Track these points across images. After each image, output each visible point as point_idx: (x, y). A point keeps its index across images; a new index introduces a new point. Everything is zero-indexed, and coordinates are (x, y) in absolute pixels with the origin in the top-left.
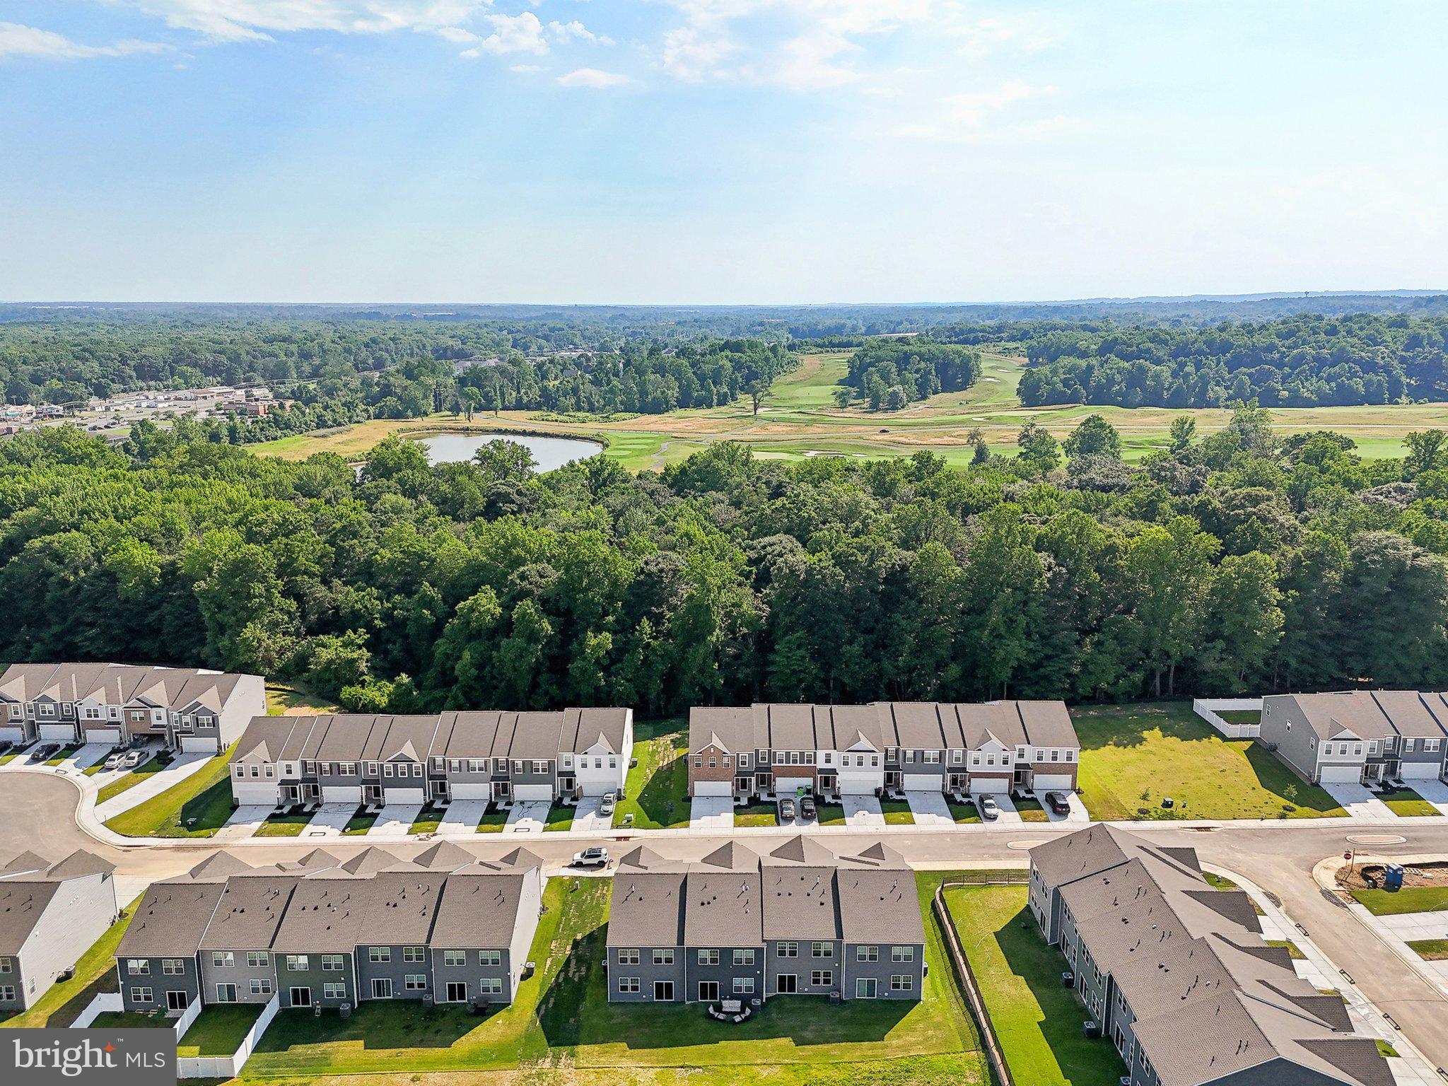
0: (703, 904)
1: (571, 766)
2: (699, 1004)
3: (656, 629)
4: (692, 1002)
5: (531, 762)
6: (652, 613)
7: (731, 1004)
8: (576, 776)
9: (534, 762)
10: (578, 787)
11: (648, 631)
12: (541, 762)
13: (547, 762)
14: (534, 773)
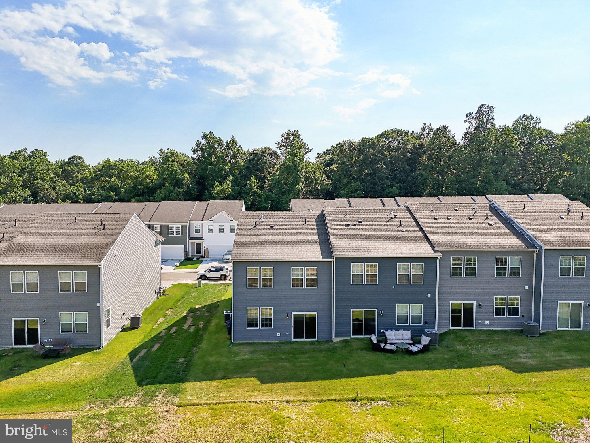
0: (347, 226)
1: (200, 233)
2: (352, 340)
3: (260, 184)
4: (343, 339)
5: (168, 226)
6: (258, 175)
7: (398, 335)
8: (203, 239)
9: (169, 226)
10: (205, 248)
11: (256, 184)
12: (175, 226)
13: (180, 226)
14: (169, 235)
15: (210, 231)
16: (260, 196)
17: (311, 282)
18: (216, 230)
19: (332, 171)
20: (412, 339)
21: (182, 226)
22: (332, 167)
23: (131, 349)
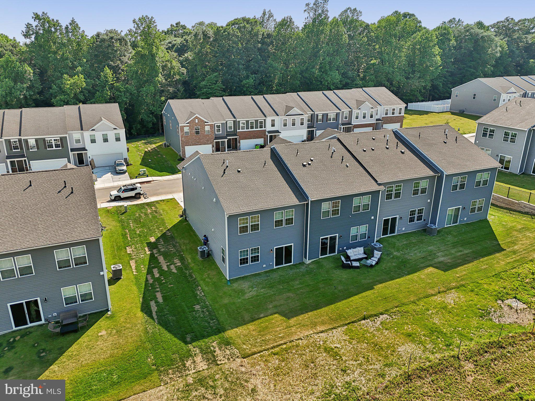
0: (305, 166)
1: (81, 143)
2: (321, 260)
3: (116, 75)
4: (313, 260)
5: (44, 140)
6: (110, 65)
7: (355, 252)
8: (87, 150)
9: (46, 139)
10: (90, 159)
11: (111, 76)
12: (53, 139)
13: (59, 138)
14: (48, 149)
15: (93, 141)
16: (118, 89)
17: (289, 221)
18: (99, 138)
19: (187, 60)
20: (365, 253)
21: (61, 139)
22: (186, 55)
23: (139, 305)
